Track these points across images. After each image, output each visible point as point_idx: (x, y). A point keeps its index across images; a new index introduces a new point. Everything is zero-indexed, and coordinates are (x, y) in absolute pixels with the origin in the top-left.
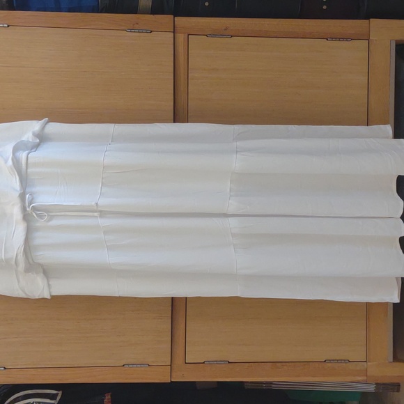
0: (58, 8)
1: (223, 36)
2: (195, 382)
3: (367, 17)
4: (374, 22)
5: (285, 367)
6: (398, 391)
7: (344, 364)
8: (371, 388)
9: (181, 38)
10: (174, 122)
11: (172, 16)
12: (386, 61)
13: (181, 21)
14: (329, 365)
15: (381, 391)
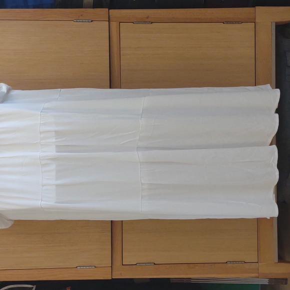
0: (26, 6)
1: (145, 22)
2: (133, 279)
3: (254, 6)
4: (258, 9)
5: (197, 267)
6: (286, 283)
7: (241, 265)
8: (265, 282)
9: (114, 25)
10: (110, 88)
11: (107, 9)
12: (268, 38)
13: (114, 12)
14: (230, 265)
15: (273, 284)
